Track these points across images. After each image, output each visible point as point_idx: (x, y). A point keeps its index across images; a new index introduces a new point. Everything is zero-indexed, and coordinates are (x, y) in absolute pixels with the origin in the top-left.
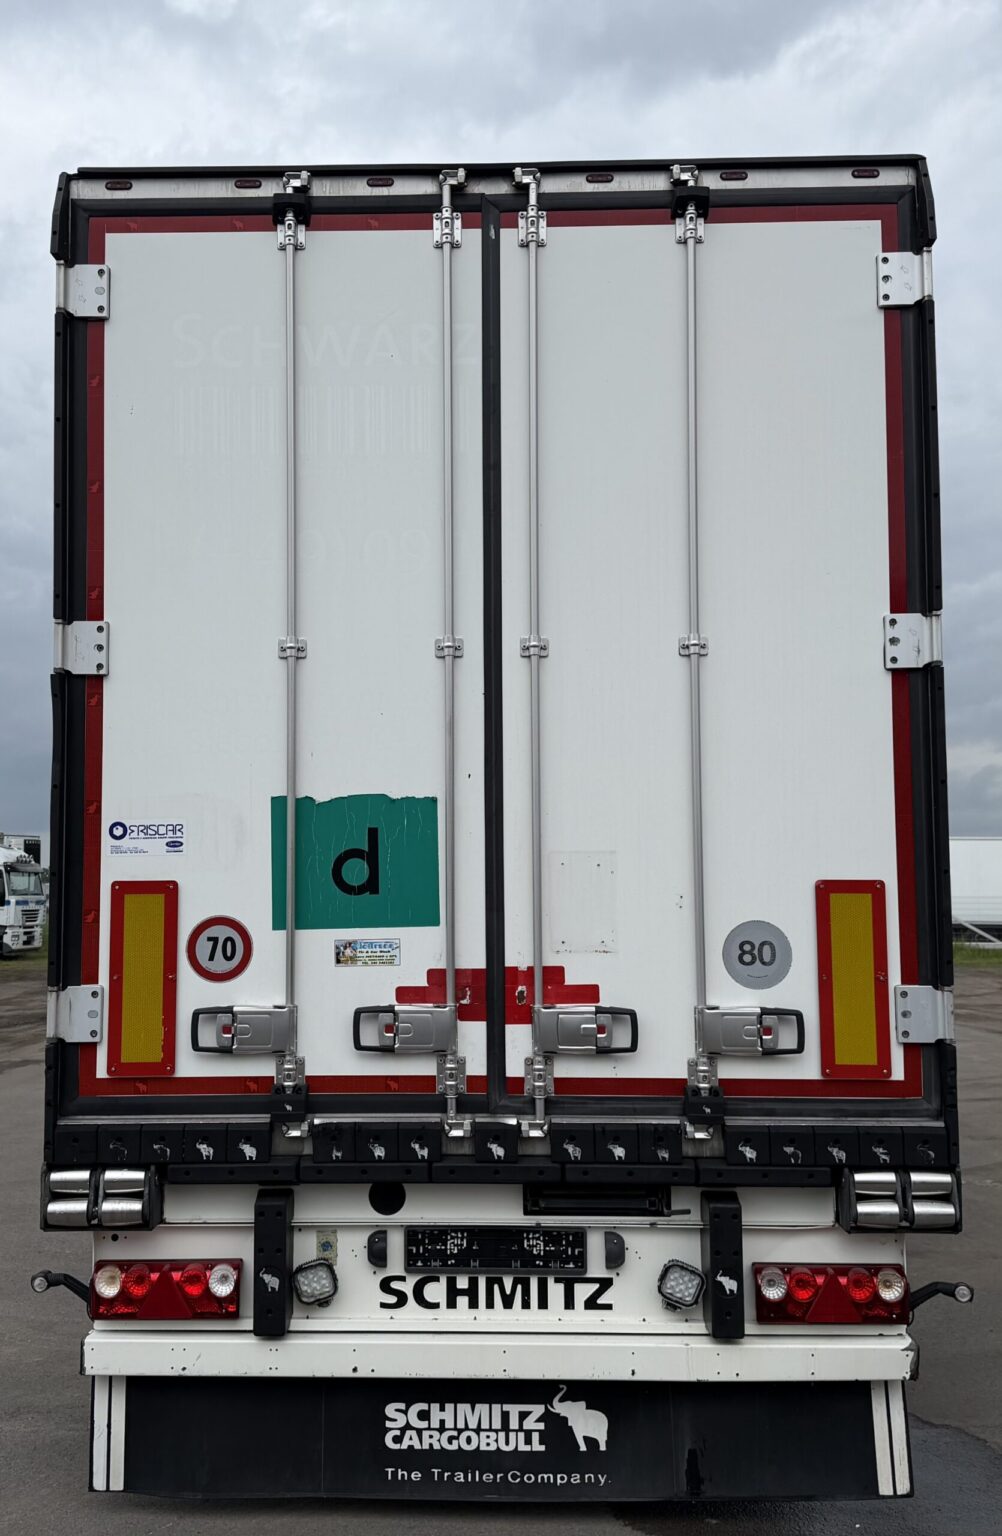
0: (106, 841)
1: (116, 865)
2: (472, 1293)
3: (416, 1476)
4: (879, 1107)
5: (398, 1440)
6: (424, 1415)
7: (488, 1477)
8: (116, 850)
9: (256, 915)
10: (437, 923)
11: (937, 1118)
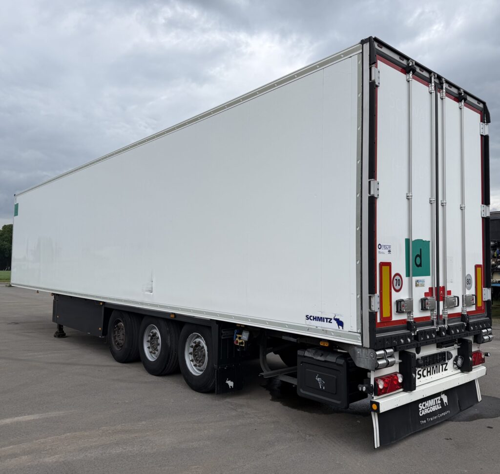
0: (378, 250)
1: (380, 258)
2: (430, 372)
3: (425, 421)
4: (481, 316)
5: (421, 413)
6: (424, 405)
7: (435, 417)
8: (379, 252)
9: (403, 274)
10: (430, 275)
11: (487, 317)
